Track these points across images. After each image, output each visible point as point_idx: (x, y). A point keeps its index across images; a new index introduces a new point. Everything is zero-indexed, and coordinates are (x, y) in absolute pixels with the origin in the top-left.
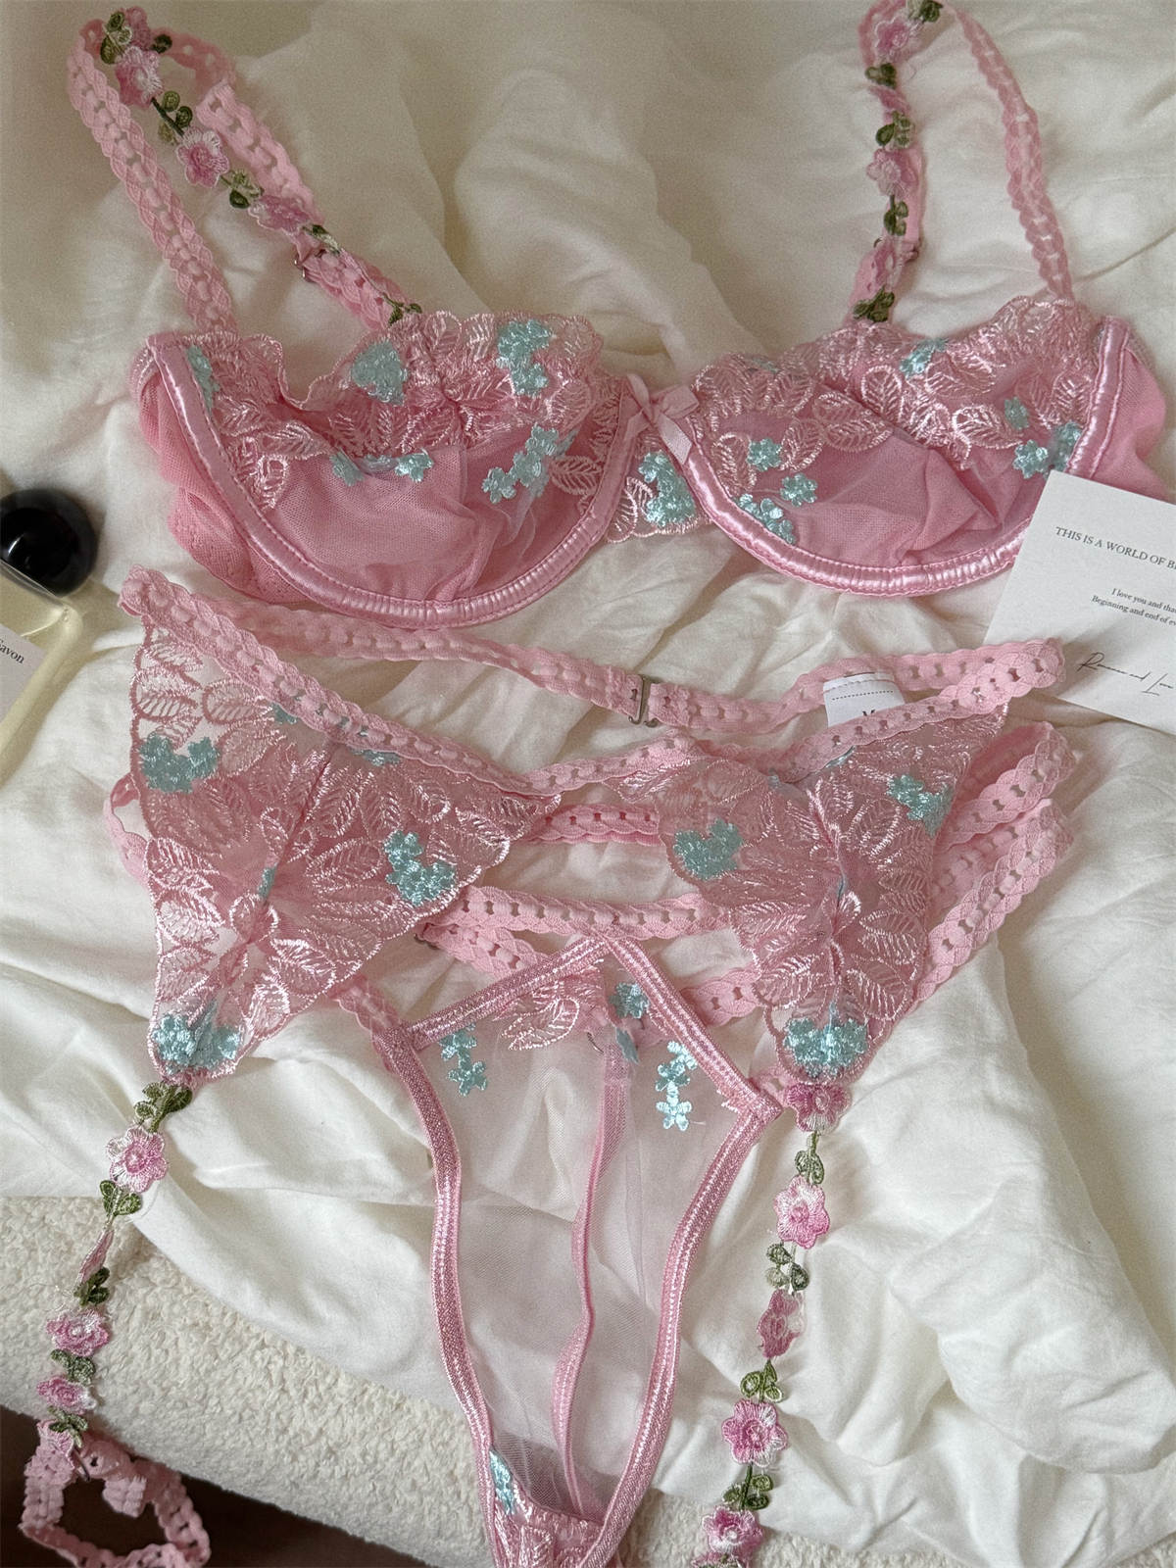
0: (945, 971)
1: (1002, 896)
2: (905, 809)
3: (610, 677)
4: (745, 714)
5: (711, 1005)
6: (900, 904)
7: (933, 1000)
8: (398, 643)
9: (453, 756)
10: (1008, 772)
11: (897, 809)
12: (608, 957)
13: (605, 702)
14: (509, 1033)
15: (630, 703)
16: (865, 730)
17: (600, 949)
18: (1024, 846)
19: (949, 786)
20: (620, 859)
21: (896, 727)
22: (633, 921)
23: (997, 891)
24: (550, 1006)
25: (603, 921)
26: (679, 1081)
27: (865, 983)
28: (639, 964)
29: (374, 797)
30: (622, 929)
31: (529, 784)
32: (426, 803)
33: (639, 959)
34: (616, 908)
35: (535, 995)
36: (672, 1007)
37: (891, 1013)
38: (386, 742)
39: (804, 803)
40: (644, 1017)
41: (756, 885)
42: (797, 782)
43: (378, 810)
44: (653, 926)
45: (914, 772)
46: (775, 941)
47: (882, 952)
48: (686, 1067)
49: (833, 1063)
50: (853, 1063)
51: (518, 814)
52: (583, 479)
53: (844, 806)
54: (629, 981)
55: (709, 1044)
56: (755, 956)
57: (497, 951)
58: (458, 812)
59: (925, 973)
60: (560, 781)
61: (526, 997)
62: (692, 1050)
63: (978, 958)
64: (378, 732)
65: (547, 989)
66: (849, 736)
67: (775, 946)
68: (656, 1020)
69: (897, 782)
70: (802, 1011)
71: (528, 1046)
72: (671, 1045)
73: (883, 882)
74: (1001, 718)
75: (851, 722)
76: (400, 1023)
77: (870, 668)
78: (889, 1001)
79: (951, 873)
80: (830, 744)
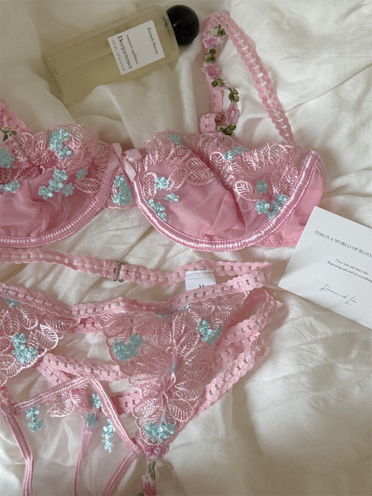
0: (208, 403)
1: (233, 376)
2: (201, 336)
4: (158, 277)
5: (124, 405)
6: (193, 377)
7: (203, 414)
8: (20, 255)
9: (41, 302)
10: (246, 320)
11: (199, 336)
12: (89, 384)
13: (102, 274)
14: (50, 411)
15: (113, 273)
16: (197, 295)
17: (86, 381)
18: (243, 357)
19: (220, 326)
21: (209, 296)
22: (98, 372)
23: (232, 374)
24: (67, 401)
25: (88, 371)
26: (109, 435)
27: (176, 409)
28: (99, 389)
29: (8, 321)
30: (94, 375)
31: (71, 312)
32: (29, 322)
33: (99, 387)
34: (93, 366)
35: (63, 395)
36: (109, 406)
37: (186, 419)
38: (16, 295)
39: (171, 325)
40: (101, 408)
41: (142, 364)
42: (172, 313)
43: (10, 326)
44: (104, 376)
45: (209, 319)
46: (147, 386)
47: (184, 397)
48: (112, 430)
49: (161, 438)
50: (170, 437)
51: (63, 328)
52: (92, 187)
53: (180, 332)
54: (95, 393)
55: (120, 423)
56: (140, 391)
57: (53, 375)
58: (41, 325)
59: (201, 404)
60: (82, 313)
61: (59, 396)
62: (114, 425)
63: (221, 400)
64: (13, 291)
65: (67, 393)
66: (191, 297)
67: (147, 388)
68: (104, 410)
69: (201, 323)
70: (150, 419)
71: (57, 416)
72: (108, 420)
73: (187, 369)
74: (246, 295)
75: (194, 291)
76: (13, 403)
77: (204, 267)
78: (185, 415)
79: (221, 358)
80: (185, 299)
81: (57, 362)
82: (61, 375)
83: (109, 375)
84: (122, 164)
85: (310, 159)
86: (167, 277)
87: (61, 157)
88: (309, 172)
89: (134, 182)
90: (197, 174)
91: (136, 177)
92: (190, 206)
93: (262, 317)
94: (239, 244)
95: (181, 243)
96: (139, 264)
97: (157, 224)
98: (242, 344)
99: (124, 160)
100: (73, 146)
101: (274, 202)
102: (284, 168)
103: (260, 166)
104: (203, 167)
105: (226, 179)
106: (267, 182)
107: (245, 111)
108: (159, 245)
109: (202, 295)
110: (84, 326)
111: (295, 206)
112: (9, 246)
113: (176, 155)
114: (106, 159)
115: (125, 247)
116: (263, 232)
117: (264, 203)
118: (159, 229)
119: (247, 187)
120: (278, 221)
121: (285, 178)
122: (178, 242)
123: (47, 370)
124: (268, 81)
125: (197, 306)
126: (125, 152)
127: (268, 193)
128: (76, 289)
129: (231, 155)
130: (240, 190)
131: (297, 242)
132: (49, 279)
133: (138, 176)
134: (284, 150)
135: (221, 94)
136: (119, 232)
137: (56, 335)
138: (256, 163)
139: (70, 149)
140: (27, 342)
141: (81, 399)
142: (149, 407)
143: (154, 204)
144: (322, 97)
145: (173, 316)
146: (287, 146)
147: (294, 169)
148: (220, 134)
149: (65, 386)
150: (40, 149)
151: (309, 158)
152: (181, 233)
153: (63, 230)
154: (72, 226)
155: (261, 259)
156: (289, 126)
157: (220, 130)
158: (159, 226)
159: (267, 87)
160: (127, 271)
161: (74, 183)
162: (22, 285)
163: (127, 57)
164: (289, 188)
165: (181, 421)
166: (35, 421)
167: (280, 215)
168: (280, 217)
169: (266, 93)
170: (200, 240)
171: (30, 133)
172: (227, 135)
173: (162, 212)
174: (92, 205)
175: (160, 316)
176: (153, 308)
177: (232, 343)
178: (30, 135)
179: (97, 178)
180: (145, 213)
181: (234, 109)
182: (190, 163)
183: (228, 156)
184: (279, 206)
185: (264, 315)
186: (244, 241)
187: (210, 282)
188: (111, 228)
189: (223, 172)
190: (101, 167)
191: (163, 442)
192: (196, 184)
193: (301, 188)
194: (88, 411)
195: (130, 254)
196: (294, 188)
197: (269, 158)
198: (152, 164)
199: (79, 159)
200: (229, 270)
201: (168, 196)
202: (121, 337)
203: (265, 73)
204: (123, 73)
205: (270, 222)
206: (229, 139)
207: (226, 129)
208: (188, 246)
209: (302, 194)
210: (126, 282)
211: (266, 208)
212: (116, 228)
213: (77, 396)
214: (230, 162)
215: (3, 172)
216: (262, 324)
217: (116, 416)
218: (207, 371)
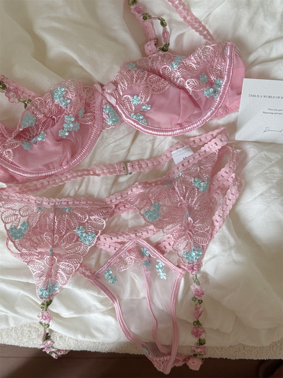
0: (217, 228)
1: (228, 206)
2: (198, 189)
3: (116, 166)
4: (153, 163)
5: (164, 248)
6: (203, 215)
7: (216, 236)
8: (61, 179)
9: (85, 202)
10: (223, 169)
11: (196, 189)
12: (137, 244)
13: (117, 173)
14: (119, 268)
15: (124, 170)
16: (184, 165)
17: (134, 242)
18: (230, 192)
19: (208, 178)
20: (133, 215)
21: (192, 162)
22: (140, 234)
23: (226, 205)
24: (127, 258)
25: (133, 236)
26: (161, 269)
27: (199, 238)
28: (144, 244)
29: (69, 221)
30: (138, 237)
31: (106, 203)
32: (82, 218)
33: (144, 243)
34: (135, 231)
35: (122, 256)
36: (155, 252)
37: (207, 242)
38: (68, 203)
39: (174, 189)
40: (149, 255)
41: (167, 219)
42: (171, 182)
43: (71, 224)
44: (145, 235)
45: (199, 176)
46: (175, 232)
47: (201, 230)
48: (162, 265)
49: (196, 259)
50: (200, 257)
52: (90, 119)
53: (183, 191)
54: (143, 247)
55: (166, 259)
56: (171, 236)
57: (111, 247)
58: (91, 217)
59: (213, 230)
60: (113, 201)
61: (120, 258)
62: (163, 262)
63: (225, 223)
64: (65, 201)
65: (125, 254)
66: (181, 167)
67: (175, 233)
68: (152, 255)
69: (195, 181)
70: (185, 250)
71: (124, 270)
72: (157, 260)
73: (197, 212)
74: (217, 153)
75: (181, 162)
76: (93, 272)
77: (182, 145)
78: (205, 240)
79: (214, 198)
80: (177, 170)
81: (111, 238)
82: (116, 245)
83: (148, 233)
84: (104, 97)
85: (229, 49)
86: (159, 160)
87: (64, 106)
88: (231, 57)
89: (117, 106)
90: (157, 85)
92: (160, 109)
93: (232, 163)
94: (201, 122)
95: (162, 135)
96: (138, 159)
97: (142, 128)
98: (224, 185)
99: (105, 93)
100: (70, 96)
101: (214, 86)
102: (214, 61)
103: (199, 65)
104: (159, 79)
105: (176, 82)
106: (206, 74)
107: (173, 31)
108: (147, 142)
109: (187, 164)
110: (119, 210)
111: (229, 84)
113: (139, 78)
114: (93, 97)
115: (125, 151)
116: (213, 109)
117: (209, 89)
118: (144, 131)
119: (195, 82)
120: (221, 98)
121: (217, 67)
122: (160, 135)
123: (105, 245)
124: (184, 5)
125: (188, 172)
126: (103, 88)
127: (208, 81)
128: (104, 188)
129: (175, 65)
130: (190, 86)
131: (239, 107)
133: (118, 101)
134: (211, 48)
135: (151, 24)
136: (118, 142)
137: (103, 220)
138: (195, 64)
139: (69, 99)
140: (86, 231)
141: (136, 254)
142: (182, 243)
143: (135, 116)
144: (223, 3)
145: (174, 184)
146: (213, 45)
147: (221, 59)
148: (161, 53)
149: (121, 250)
150: (49, 106)
151: (228, 48)
152: (159, 129)
153: (81, 154)
154: (86, 150)
155: (217, 127)
156: (207, 31)
157: (159, 50)
158: (143, 129)
159: (184, 9)
160: (132, 166)
161: (78, 120)
164: (221, 73)
165: (204, 245)
166: (111, 278)
167: (221, 93)
168: (222, 95)
169: (185, 13)
170: (174, 129)
172: (166, 52)
173: (142, 119)
174: (94, 131)
175: (166, 186)
176: (159, 183)
177: (218, 186)
178: (40, 98)
179: (91, 112)
180: (131, 124)
181: (166, 32)
182: (150, 80)
183: (173, 66)
184: (218, 87)
185: (233, 162)
186: (203, 119)
187: (189, 153)
188: (111, 142)
189: (173, 78)
190: (92, 104)
191: (198, 261)
192: (159, 93)
193: (229, 70)
194: (143, 260)
195: (129, 154)
196: (224, 72)
197: (203, 58)
198: (125, 89)
199: (78, 104)
200: (199, 142)
201: (143, 108)
202: (147, 208)
205: (216, 100)
206: (168, 54)
207: (163, 48)
208: (168, 135)
209: (231, 74)
210: (134, 173)
211: (211, 92)
212: (113, 140)
213: (132, 253)
214: (176, 69)
215: (30, 129)
216: (233, 168)
217: (162, 256)
218: (209, 209)
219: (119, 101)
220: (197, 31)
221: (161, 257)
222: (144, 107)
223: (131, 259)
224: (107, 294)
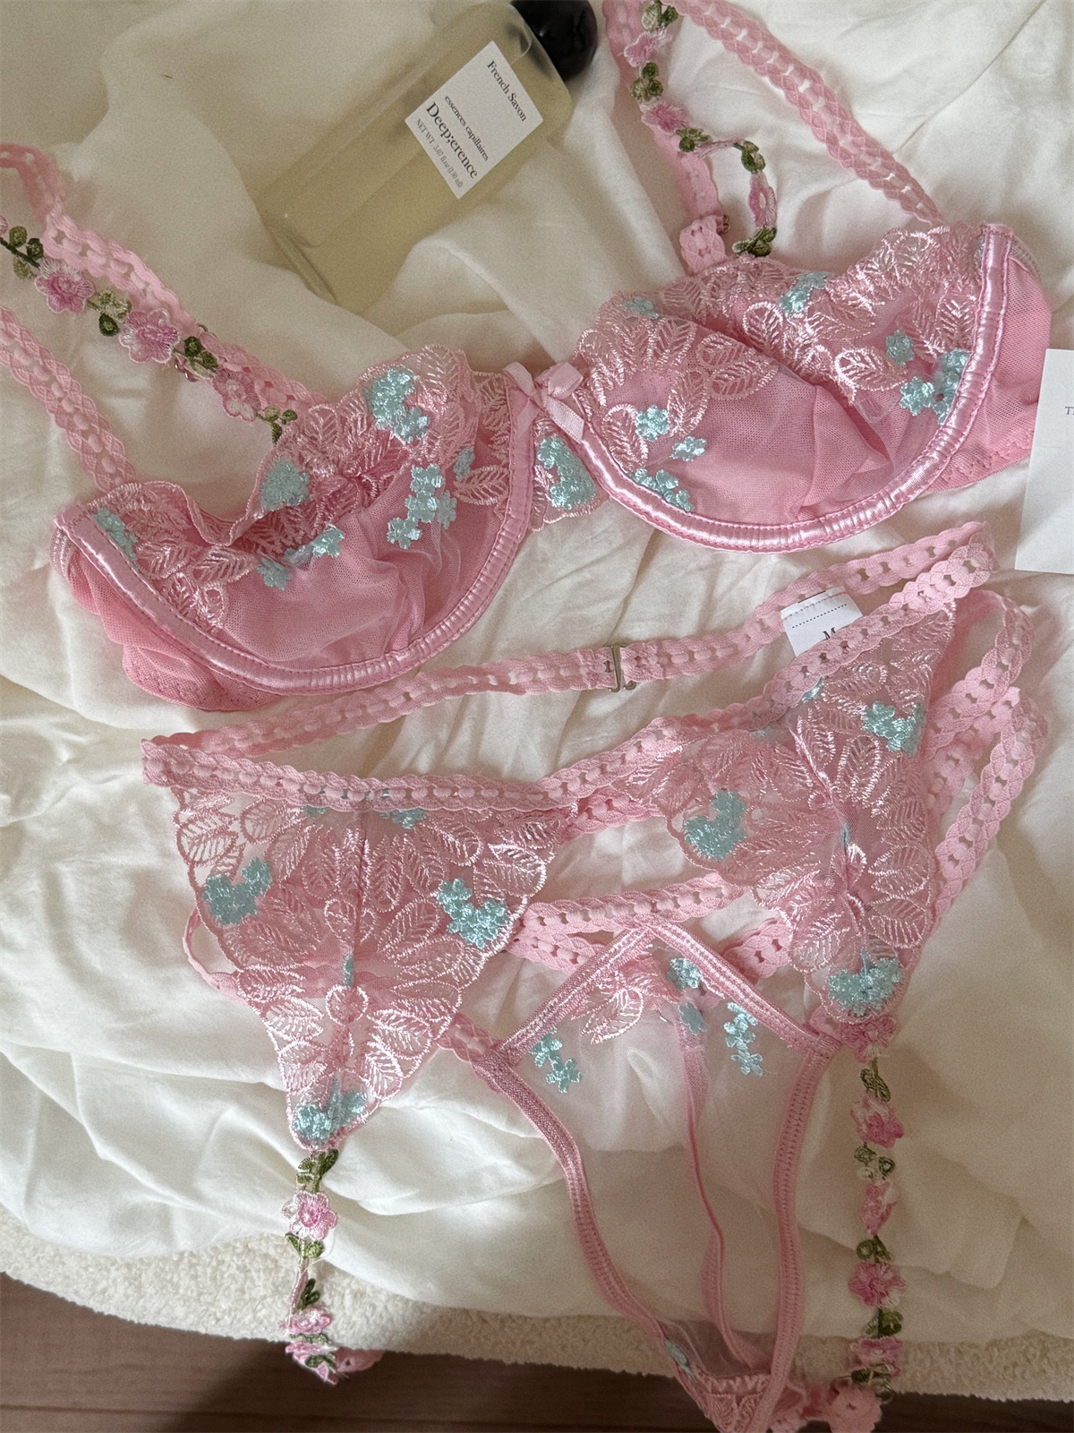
0: (954, 885)
1: (993, 803)
2: (884, 741)
3: (581, 660)
4: (713, 650)
5: (756, 959)
6: (901, 839)
7: (950, 915)
8: (385, 702)
9: (471, 794)
10: (973, 671)
11: (876, 743)
12: (656, 941)
13: (585, 685)
14: (587, 1030)
15: (607, 675)
16: (829, 657)
17: (646, 936)
18: (1003, 752)
19: (919, 704)
20: (639, 836)
21: (857, 648)
22: (669, 905)
23: (988, 800)
24: (616, 995)
25: (643, 911)
26: (745, 1036)
27: (887, 922)
28: (684, 943)
29: (415, 859)
30: (661, 915)
31: (545, 794)
32: (461, 848)
33: (683, 938)
34: (651, 895)
35: (600, 987)
36: (723, 974)
37: (916, 939)
38: (408, 797)
39: (791, 745)
40: (701, 986)
41: (768, 852)
42: (779, 720)
43: (422, 870)
44: (687, 906)
45: (883, 697)
46: (798, 898)
47: (896, 889)
48: (749, 1024)
49: (875, 999)
50: (894, 992)
51: (545, 835)
52: (492, 488)
53: (828, 750)
54: (679, 956)
55: (763, 1002)
56: (783, 914)
57: (558, 951)
58: (491, 847)
59: (939, 892)
60: (572, 788)
61: (593, 992)
62: (750, 1010)
63: (984, 867)
64: (398, 789)
65: (609, 980)
66: (815, 666)
67: (799, 902)
68: (712, 986)
69: (869, 714)
70: (837, 965)
71: (606, 1037)
72: (730, 1006)
73: (881, 825)
74: (951, 615)
75: (815, 649)
76: (492, 1043)
77: (820, 585)
78: (912, 929)
79: (941, 777)
80: (801, 676)
81: (563, 916)
82: (578, 944)
83: (698, 901)
84: (544, 409)
85: (991, 247)
86: (736, 641)
87: (407, 437)
88: (998, 274)
89: (584, 442)
90: (730, 371)
91: (586, 428)
92: (739, 452)
93: (1009, 651)
94: (888, 503)
95: (744, 548)
96: (656, 634)
97: (672, 523)
98: (976, 731)
99: (545, 398)
100: (428, 402)
101: (939, 374)
102: (939, 286)
103: (883, 299)
104: (739, 351)
105: (800, 361)
106: (908, 334)
107: (788, 185)
108: (690, 573)
109: (840, 653)
110: (591, 817)
111: (992, 368)
112: (353, 689)
113: (666, 345)
114: (503, 409)
115: (614, 604)
116: (935, 455)
117: (920, 386)
118: (681, 534)
119: (868, 359)
120: (964, 416)
121: (947, 310)
122: (737, 548)
123: (540, 944)
124: (828, 95)
125: (841, 681)
126: (539, 379)
127: (917, 358)
128: (537, 739)
129: (797, 300)
130: (852, 373)
131: (1030, 450)
132: (464, 737)
133: (590, 425)
134: (930, 241)
135: (706, 166)
136: (587, 575)
137: (536, 857)
138: (869, 295)
139: (423, 412)
140: (474, 896)
141: (652, 977)
142: (825, 938)
143: (650, 479)
144: (971, 89)
145: (789, 726)
146: (935, 230)
147: (964, 280)
148: (745, 259)
149: (598, 966)
150: (356, 435)
151: (988, 243)
152: (736, 526)
153: (458, 613)
154: (476, 597)
155: (949, 522)
156: (914, 183)
157: (738, 251)
158: (678, 526)
159: (828, 108)
160: (638, 659)
161: (454, 489)
162: (410, 772)
163: (458, 151)
164: (962, 329)
165: (906, 946)
166: (559, 1067)
167: (963, 402)
168: (965, 405)
169: (830, 124)
170: (788, 526)
171: (326, 402)
172: (762, 258)
173: (674, 491)
174: (503, 529)
175: (761, 733)
176: (735, 721)
177: (956, 735)
178: (327, 408)
179: (498, 462)
180: (634, 507)
181: (762, 190)
182: (705, 352)
183: (791, 304)
184: (954, 380)
185: (1011, 645)
186: (896, 492)
187: (847, 616)
188: (564, 572)
189: (788, 346)
190: (500, 433)
191: (883, 1007)
192: (736, 396)
193: (991, 319)
194: (678, 1000)
195: (627, 616)
197: (898, 275)
198: (615, 383)
199: (457, 426)
200: (880, 575)
201: (679, 448)
202: (693, 810)
203: (815, 78)
204: (459, 193)
205: (945, 426)
206: (770, 265)
207: (754, 244)
208: (765, 550)
209: (1000, 333)
210: (642, 684)
211: (927, 395)
212: (574, 567)
213: (638, 976)
214: (801, 316)
215: (283, 519)
216: (1013, 666)
217: (748, 990)
218: (923, 816)
219: (595, 423)
220: (875, 185)
221: (743, 991)
222: (682, 447)
223: (631, 997)
224: (543, 1127)
